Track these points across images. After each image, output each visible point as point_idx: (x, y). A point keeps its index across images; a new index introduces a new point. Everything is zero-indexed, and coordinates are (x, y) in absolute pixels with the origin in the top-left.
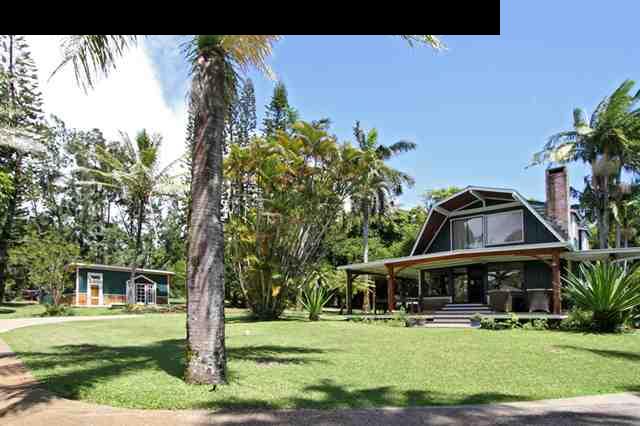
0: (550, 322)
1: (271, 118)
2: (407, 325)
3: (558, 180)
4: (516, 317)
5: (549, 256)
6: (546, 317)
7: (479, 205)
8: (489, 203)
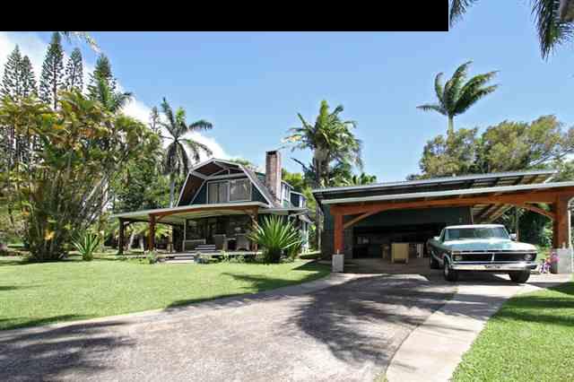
0: (246, 257)
1: (94, 84)
2: (151, 262)
3: (273, 159)
4: (227, 254)
5: (250, 211)
6: (244, 253)
7: (226, 172)
8: (233, 172)
